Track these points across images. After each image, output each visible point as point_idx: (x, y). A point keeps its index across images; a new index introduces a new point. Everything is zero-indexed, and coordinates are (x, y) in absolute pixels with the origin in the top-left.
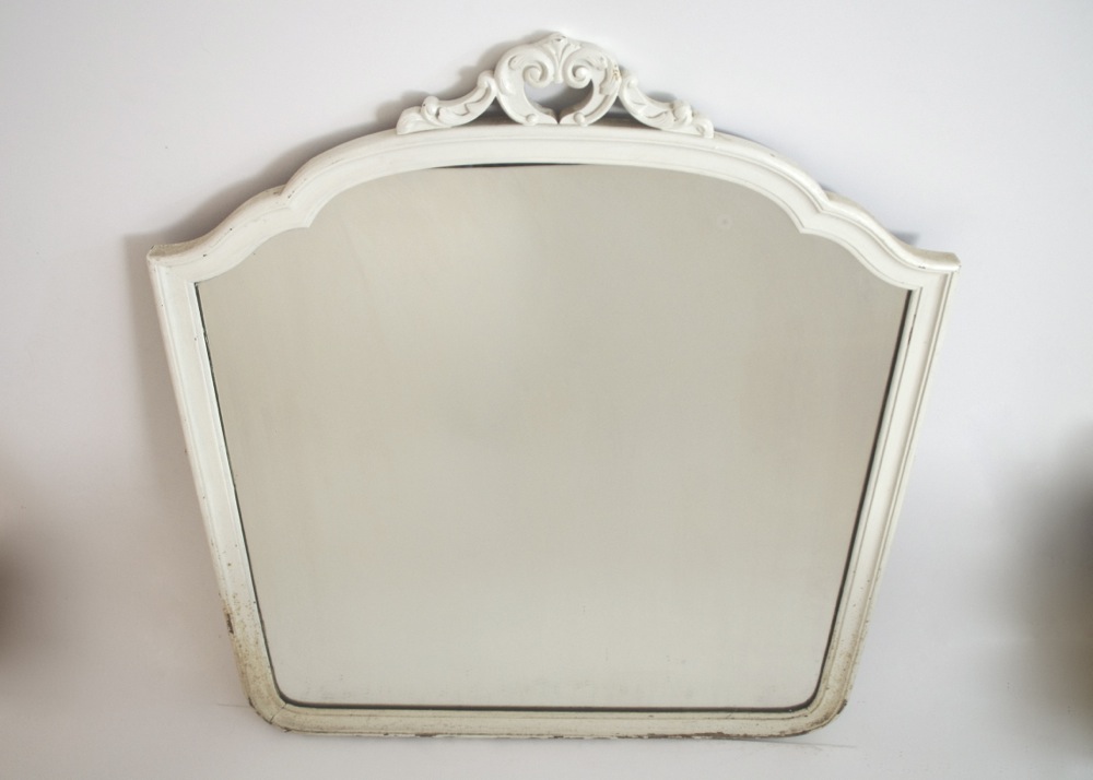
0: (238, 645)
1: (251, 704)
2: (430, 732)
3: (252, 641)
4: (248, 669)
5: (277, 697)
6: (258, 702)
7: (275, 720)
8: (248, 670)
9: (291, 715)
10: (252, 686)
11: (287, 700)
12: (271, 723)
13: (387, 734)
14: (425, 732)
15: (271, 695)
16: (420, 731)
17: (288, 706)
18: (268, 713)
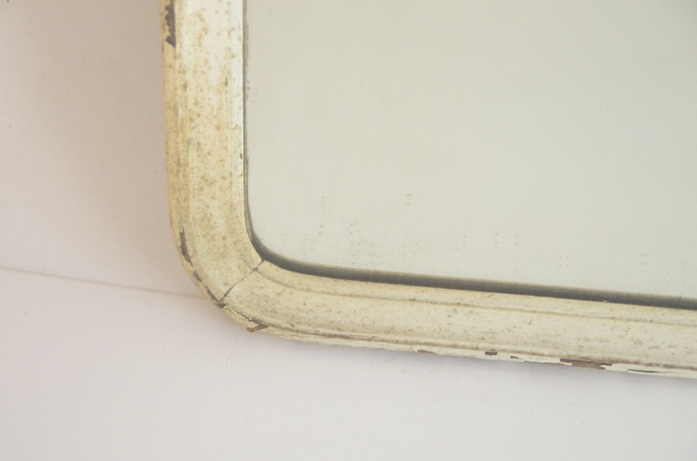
0: (179, 83)
1: (184, 251)
2: (597, 356)
3: (214, 77)
4: (193, 154)
5: (246, 239)
6: (199, 246)
7: (232, 299)
8: (193, 158)
9: (271, 289)
10: (193, 204)
11: (266, 255)
12: (222, 306)
13: (493, 353)
14: (585, 354)
15: (233, 233)
16: (573, 353)
17: (267, 265)
18: (217, 278)
